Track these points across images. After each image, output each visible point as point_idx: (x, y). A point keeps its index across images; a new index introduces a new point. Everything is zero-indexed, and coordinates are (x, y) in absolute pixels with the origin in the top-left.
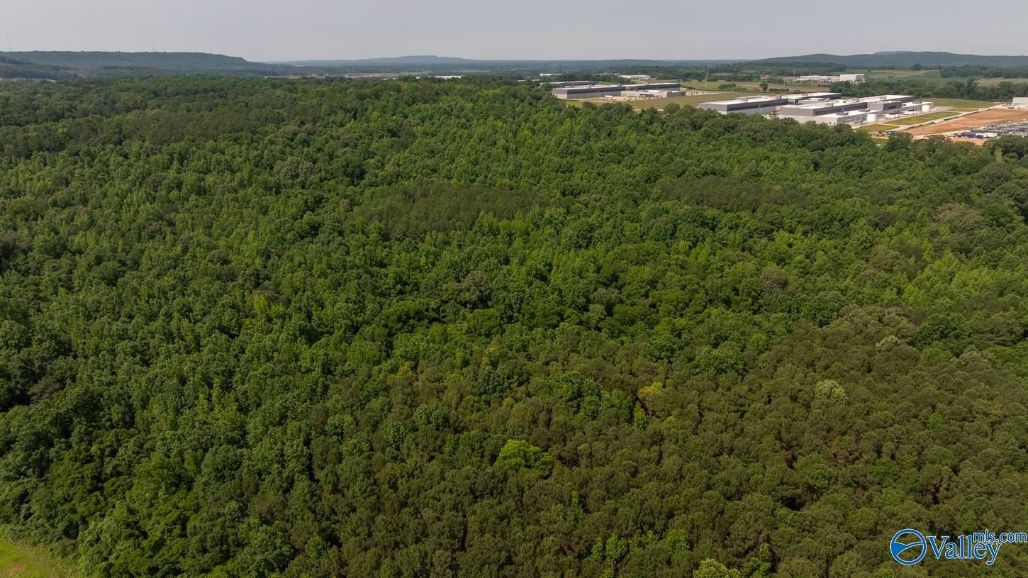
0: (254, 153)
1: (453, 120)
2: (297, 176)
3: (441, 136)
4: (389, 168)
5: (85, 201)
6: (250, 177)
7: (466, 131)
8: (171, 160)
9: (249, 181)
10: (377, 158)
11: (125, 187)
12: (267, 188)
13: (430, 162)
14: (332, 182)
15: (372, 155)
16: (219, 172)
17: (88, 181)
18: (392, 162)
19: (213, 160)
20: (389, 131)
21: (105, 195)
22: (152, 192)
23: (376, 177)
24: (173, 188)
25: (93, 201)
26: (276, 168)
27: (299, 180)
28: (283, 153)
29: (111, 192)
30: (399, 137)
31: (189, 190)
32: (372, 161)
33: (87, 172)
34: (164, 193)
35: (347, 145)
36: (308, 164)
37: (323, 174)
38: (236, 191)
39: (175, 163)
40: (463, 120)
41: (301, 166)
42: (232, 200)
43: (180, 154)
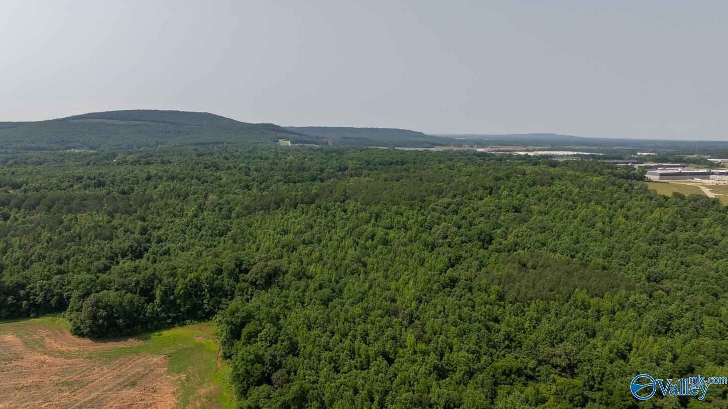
0: (421, 218)
1: (562, 202)
2: (446, 237)
3: (552, 214)
4: (511, 238)
5: (320, 241)
6: (416, 235)
7: (572, 212)
8: (371, 217)
9: (415, 238)
10: (503, 229)
11: (342, 234)
12: (426, 244)
13: (541, 237)
14: (469, 245)
15: (499, 226)
16: (398, 229)
17: (323, 228)
18: (513, 234)
19: (396, 220)
20: (514, 207)
21: (331, 240)
22: (357, 239)
23: (501, 244)
24: (369, 238)
25: (324, 242)
26: (433, 230)
27: (448, 240)
28: (439, 219)
29: (335, 237)
30: (520, 212)
31: (378, 241)
32: (499, 231)
33: (324, 221)
34: (363, 242)
35: (483, 215)
36: (455, 229)
37: (464, 238)
38: (405, 245)
39: (373, 219)
40: (570, 203)
41: (449, 230)
42: (403, 251)
43: (376, 214)
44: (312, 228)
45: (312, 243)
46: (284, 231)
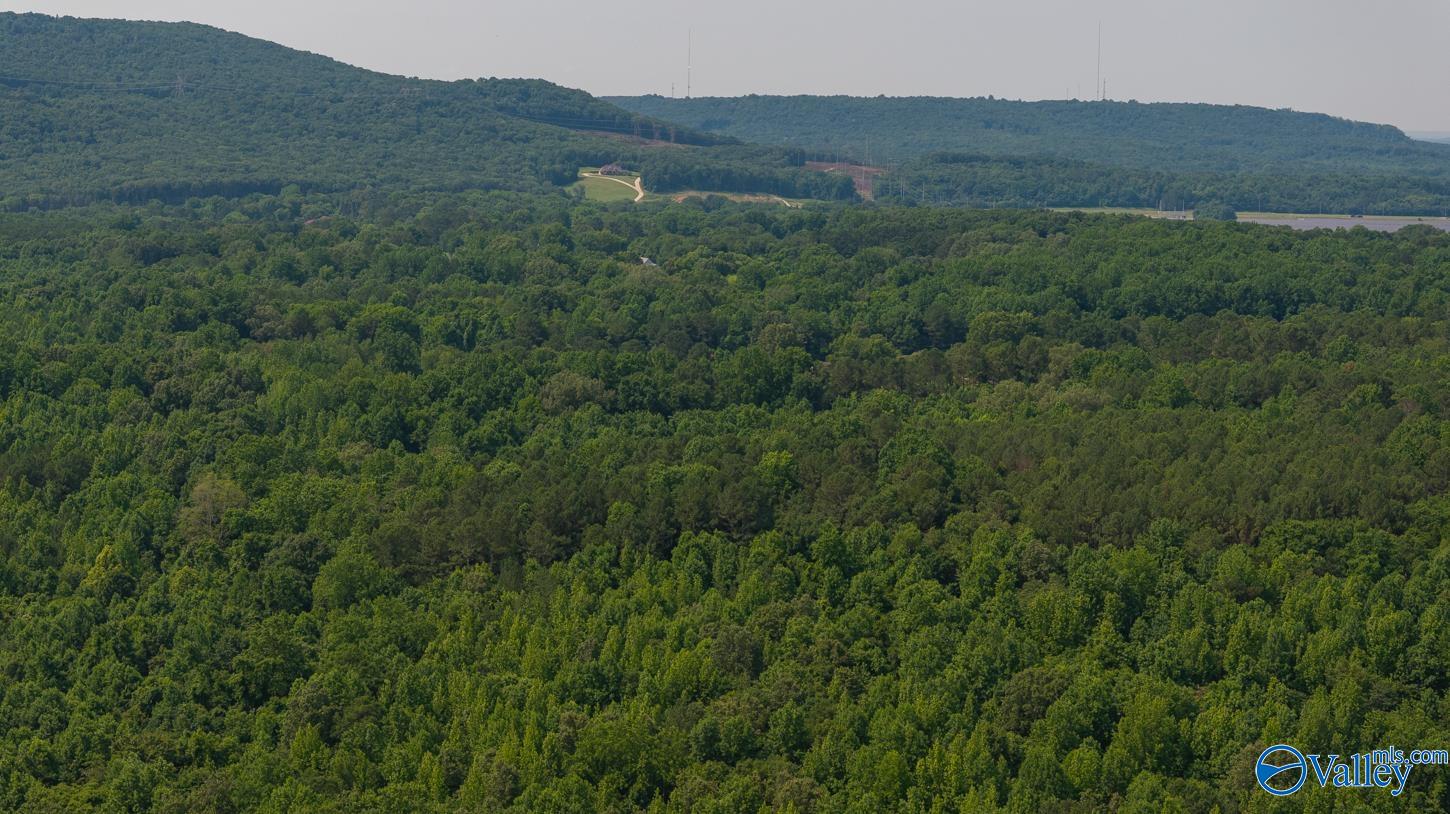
0: (1383, 619)
5: (799, 743)
6: (1358, 718)
8: (1093, 613)
9: (1348, 733)
11: (926, 707)
16: (1247, 681)
17: (820, 666)
19: (1237, 628)
21: (863, 738)
22: (1011, 736)
24: (1083, 733)
25: (822, 750)
29: (884, 724)
31: (1132, 750)
33: (823, 631)
34: (1048, 753)
39: (1105, 625)
43: (1125, 593)
44: (757, 667)
45: (754, 753)
46: (600, 679)
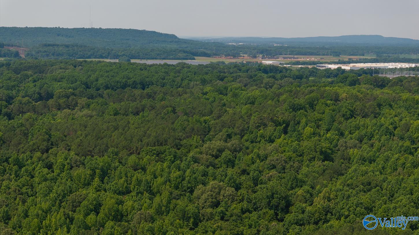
0: (175, 174)
1: (395, 143)
2: (217, 204)
3: (380, 161)
4: (319, 202)
5: (7, 218)
6: (169, 202)
7: (411, 157)
8: (93, 176)
9: (167, 207)
10: (306, 187)
11: (45, 206)
12: (185, 217)
13: (365, 198)
14: (254, 215)
15: (300, 183)
16: (138, 193)
17: (13, 195)
18: (322, 195)
19: (134, 178)
20: (322, 153)
21: (26, 216)
22: (70, 213)
23: (303, 212)
24: (91, 211)
25: (14, 220)
26: (196, 193)
27: (219, 209)
28: (205, 174)
29: (33, 211)
30: (332, 160)
31: (106, 215)
32: (300, 192)
33: (13, 185)
34: (81, 217)
35: (274, 167)
36: (230, 190)
37: (245, 204)
38: (152, 220)
39: (97, 179)
40: (407, 143)
41: (222, 192)
42: (148, 230)
43: (102, 170)
